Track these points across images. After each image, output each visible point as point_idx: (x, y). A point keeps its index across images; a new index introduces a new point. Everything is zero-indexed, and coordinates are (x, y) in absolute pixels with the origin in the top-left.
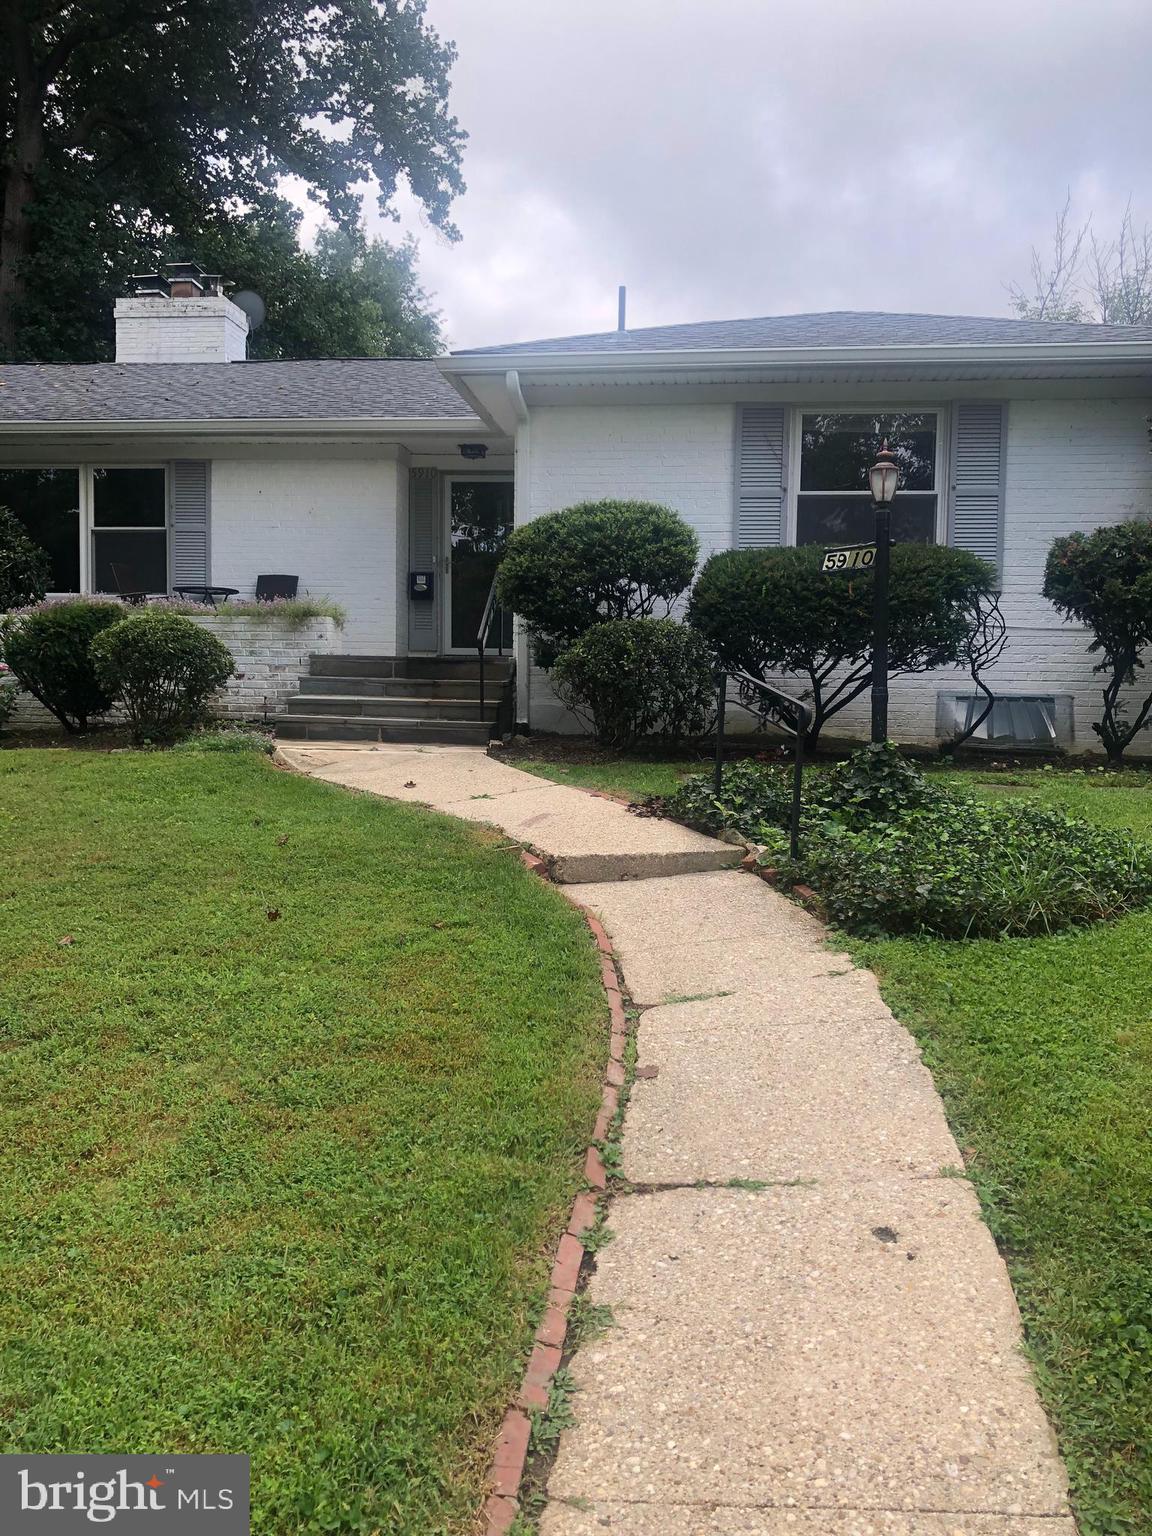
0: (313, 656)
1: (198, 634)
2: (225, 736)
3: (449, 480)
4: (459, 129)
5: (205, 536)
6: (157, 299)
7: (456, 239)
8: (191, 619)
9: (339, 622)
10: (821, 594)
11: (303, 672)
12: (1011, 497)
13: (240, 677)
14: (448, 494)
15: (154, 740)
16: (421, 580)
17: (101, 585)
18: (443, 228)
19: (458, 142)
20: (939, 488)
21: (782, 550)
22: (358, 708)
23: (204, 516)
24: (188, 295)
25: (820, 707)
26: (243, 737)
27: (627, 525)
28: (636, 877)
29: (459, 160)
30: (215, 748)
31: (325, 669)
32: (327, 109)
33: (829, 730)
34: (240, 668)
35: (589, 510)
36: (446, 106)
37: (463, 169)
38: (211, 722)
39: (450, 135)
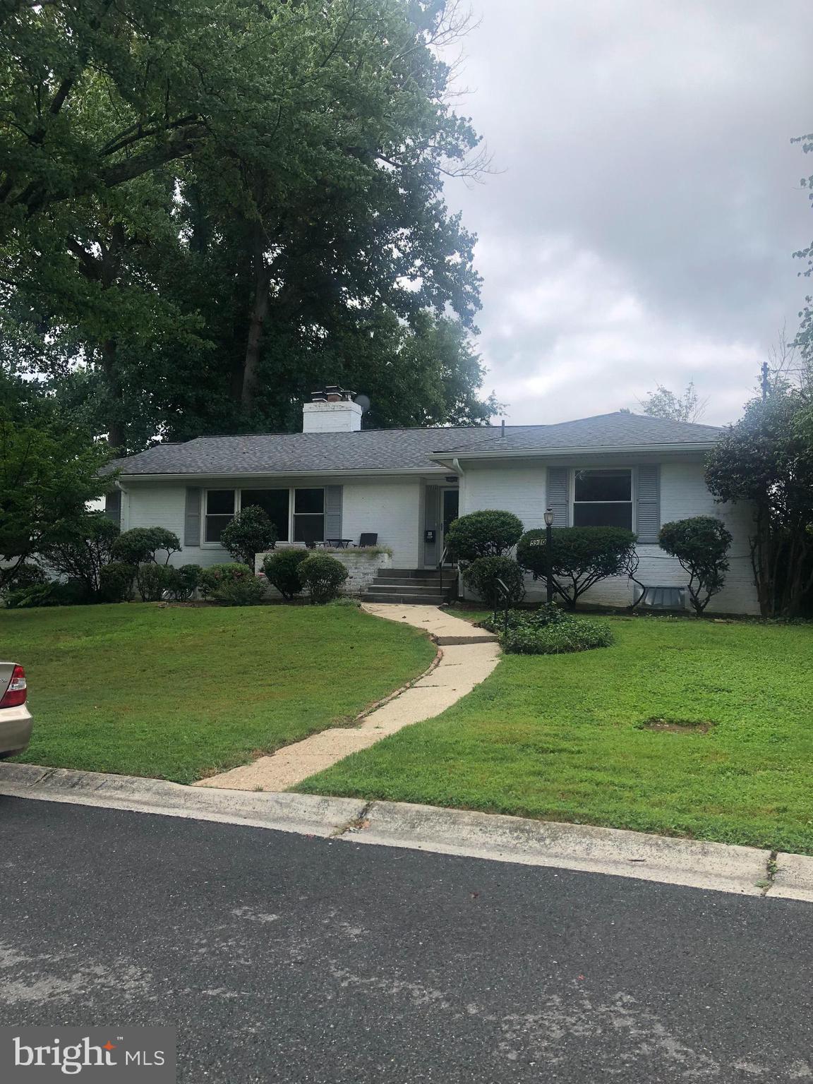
0: (379, 569)
1: (335, 563)
2: (344, 600)
3: (443, 490)
4: (478, 276)
5: (340, 517)
6: (322, 403)
7: (478, 334)
8: (331, 555)
9: (390, 556)
10: (561, 548)
11: (375, 576)
12: (663, 503)
13: (351, 578)
14: (443, 494)
15: (319, 602)
16: (430, 534)
17: (297, 539)
18: (470, 328)
19: (477, 283)
20: (632, 501)
21: (567, 529)
22: (395, 590)
23: (340, 508)
24: (335, 400)
25: (576, 590)
26: (350, 601)
27: (491, 521)
28: (463, 644)
29: (479, 293)
30: (340, 605)
31: (384, 574)
32: (409, 275)
33: (580, 600)
34: (351, 574)
35: (479, 514)
36: (471, 266)
37: (481, 297)
38: (339, 596)
39: (473, 280)
